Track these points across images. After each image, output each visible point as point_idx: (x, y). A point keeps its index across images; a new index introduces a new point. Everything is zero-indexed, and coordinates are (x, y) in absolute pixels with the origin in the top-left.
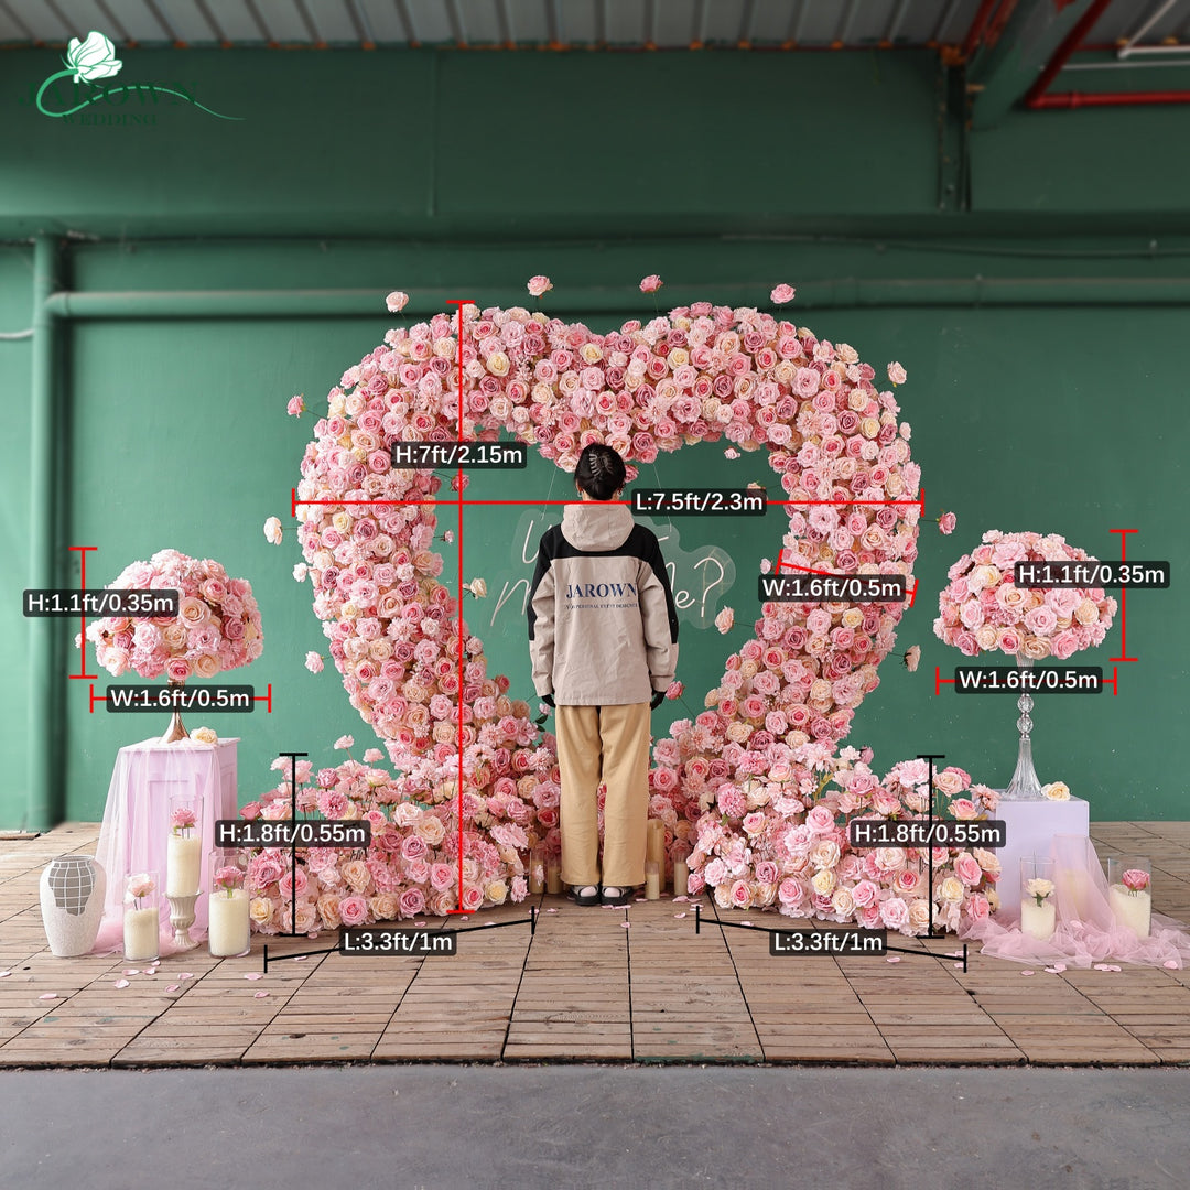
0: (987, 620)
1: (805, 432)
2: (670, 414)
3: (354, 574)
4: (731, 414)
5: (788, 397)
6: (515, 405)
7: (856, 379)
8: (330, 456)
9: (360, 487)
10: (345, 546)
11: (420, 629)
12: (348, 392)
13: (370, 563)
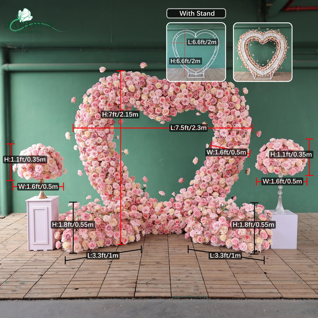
0: (271, 164)
1: (219, 108)
2: (181, 103)
3: (91, 148)
4: (198, 103)
5: (214, 98)
6: (137, 100)
7: (234, 92)
8: (84, 115)
9: (92, 124)
10: (88, 140)
11: (110, 164)
12: (89, 96)
13: (96, 145)
